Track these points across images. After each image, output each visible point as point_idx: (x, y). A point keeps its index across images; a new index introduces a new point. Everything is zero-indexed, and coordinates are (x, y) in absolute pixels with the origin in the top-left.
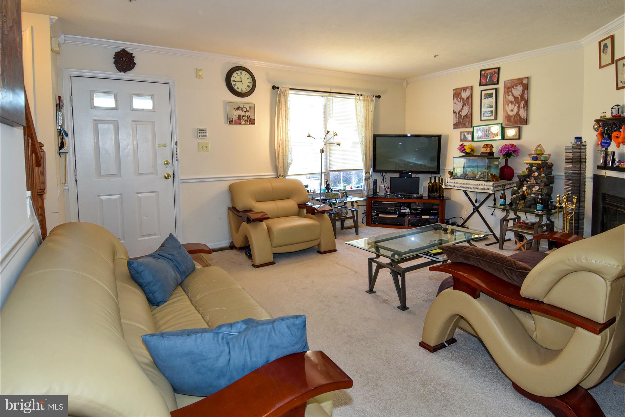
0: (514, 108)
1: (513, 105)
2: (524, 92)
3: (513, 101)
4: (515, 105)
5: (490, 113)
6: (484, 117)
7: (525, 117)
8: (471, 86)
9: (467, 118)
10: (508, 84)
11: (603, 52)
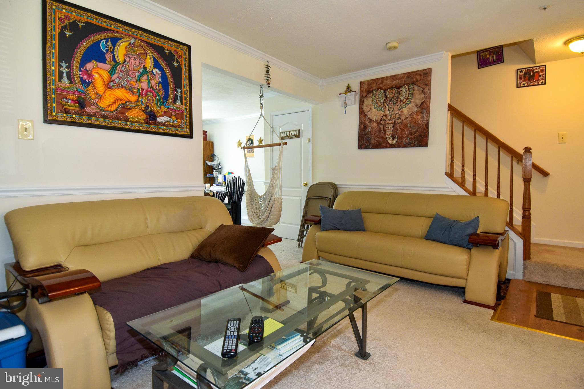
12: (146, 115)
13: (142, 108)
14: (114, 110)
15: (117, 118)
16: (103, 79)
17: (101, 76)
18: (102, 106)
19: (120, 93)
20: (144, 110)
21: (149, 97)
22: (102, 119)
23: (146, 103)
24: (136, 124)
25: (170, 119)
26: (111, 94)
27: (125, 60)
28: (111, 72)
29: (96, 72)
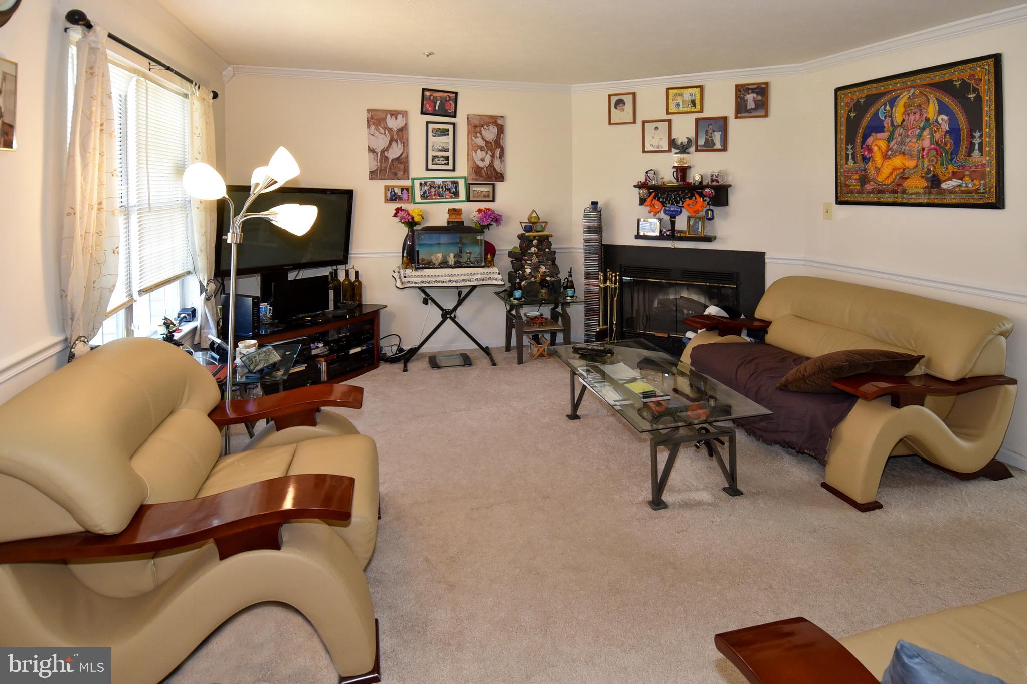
0: (485, 157)
1: (484, 153)
2: (499, 135)
3: (484, 147)
4: (487, 153)
5: (443, 161)
6: (432, 164)
7: (503, 171)
8: (404, 111)
9: (401, 163)
10: (475, 121)
11: (616, 107)
12: (927, 182)
13: (922, 174)
14: (891, 183)
15: (893, 192)
16: (881, 150)
17: (879, 148)
18: (880, 180)
19: (897, 161)
20: (925, 176)
21: (932, 157)
22: (879, 195)
23: (928, 166)
24: (914, 196)
25: (961, 182)
26: (888, 165)
27: (904, 119)
28: (889, 140)
29: (875, 145)
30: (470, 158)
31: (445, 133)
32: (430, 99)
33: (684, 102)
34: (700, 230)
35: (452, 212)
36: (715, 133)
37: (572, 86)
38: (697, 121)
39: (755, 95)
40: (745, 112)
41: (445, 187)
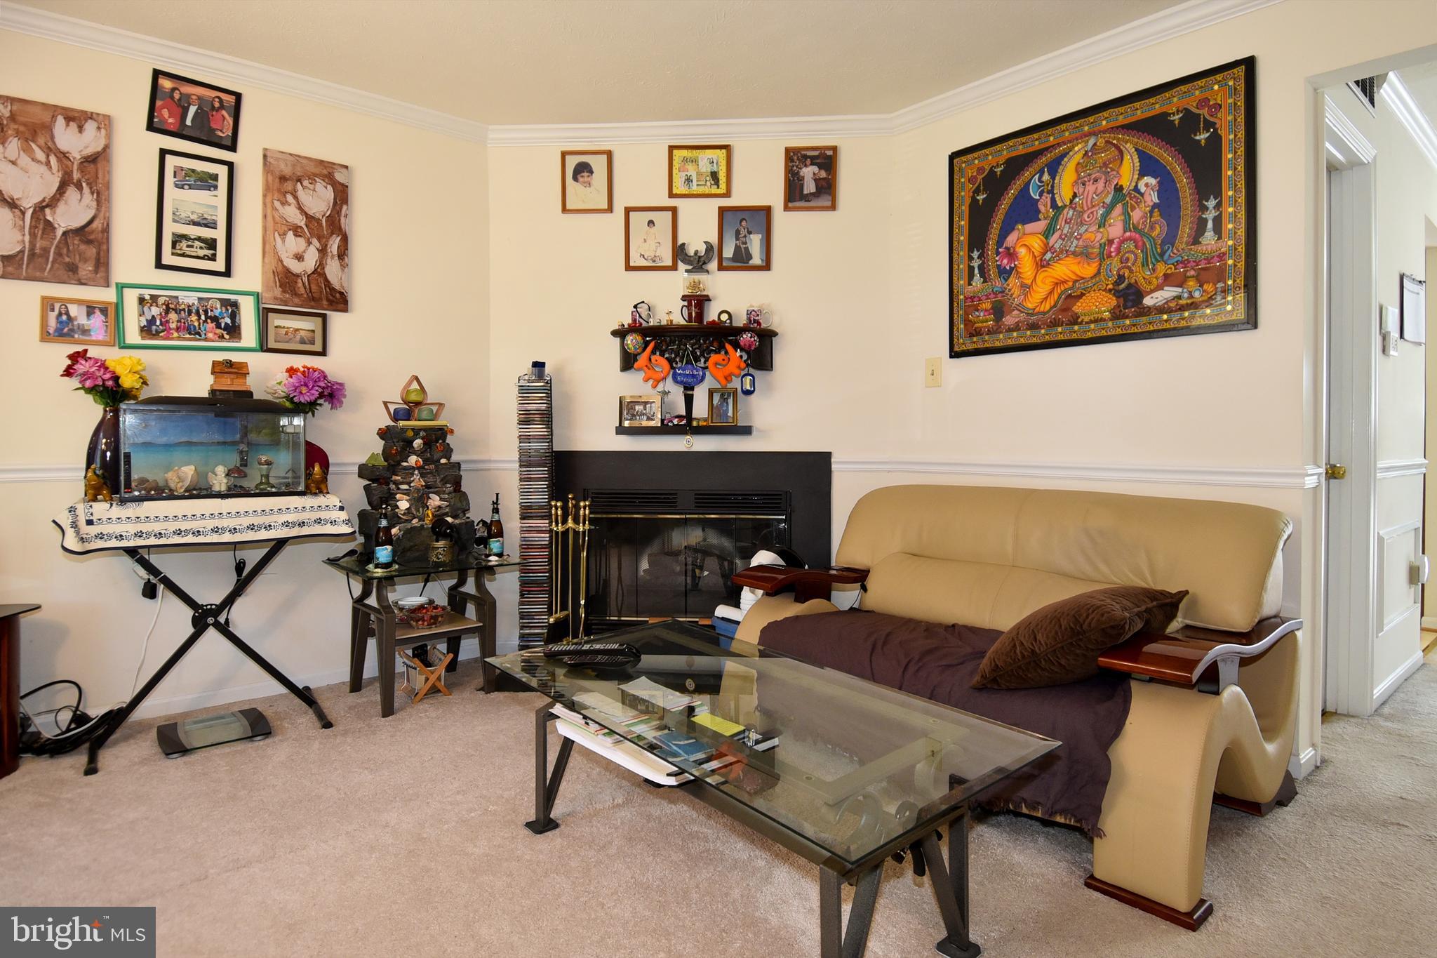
0: (304, 252)
1: (302, 242)
2: (337, 208)
3: (301, 227)
4: (309, 243)
5: (201, 248)
6: (173, 254)
7: (345, 285)
8: (104, 116)
9: (89, 242)
10: (282, 166)
11: (575, 178)
12: (1118, 297)
13: (1107, 285)
14: (1051, 308)
15: (1055, 323)
16: (1033, 253)
17: (1029, 248)
18: (1030, 306)
19: (1064, 269)
20: (1113, 289)
21: (1126, 253)
22: (1029, 333)
23: (1119, 270)
24: (1092, 326)
25: (1180, 290)
26: (1046, 277)
27: (1075, 193)
28: (1047, 233)
29: (1022, 245)
30: (267, 248)
31: (207, 182)
32: (172, 98)
33: (699, 174)
34: (730, 414)
35: (221, 368)
36: (751, 235)
37: (491, 127)
38: (722, 211)
39: (815, 169)
40: (801, 200)
41: (206, 312)
